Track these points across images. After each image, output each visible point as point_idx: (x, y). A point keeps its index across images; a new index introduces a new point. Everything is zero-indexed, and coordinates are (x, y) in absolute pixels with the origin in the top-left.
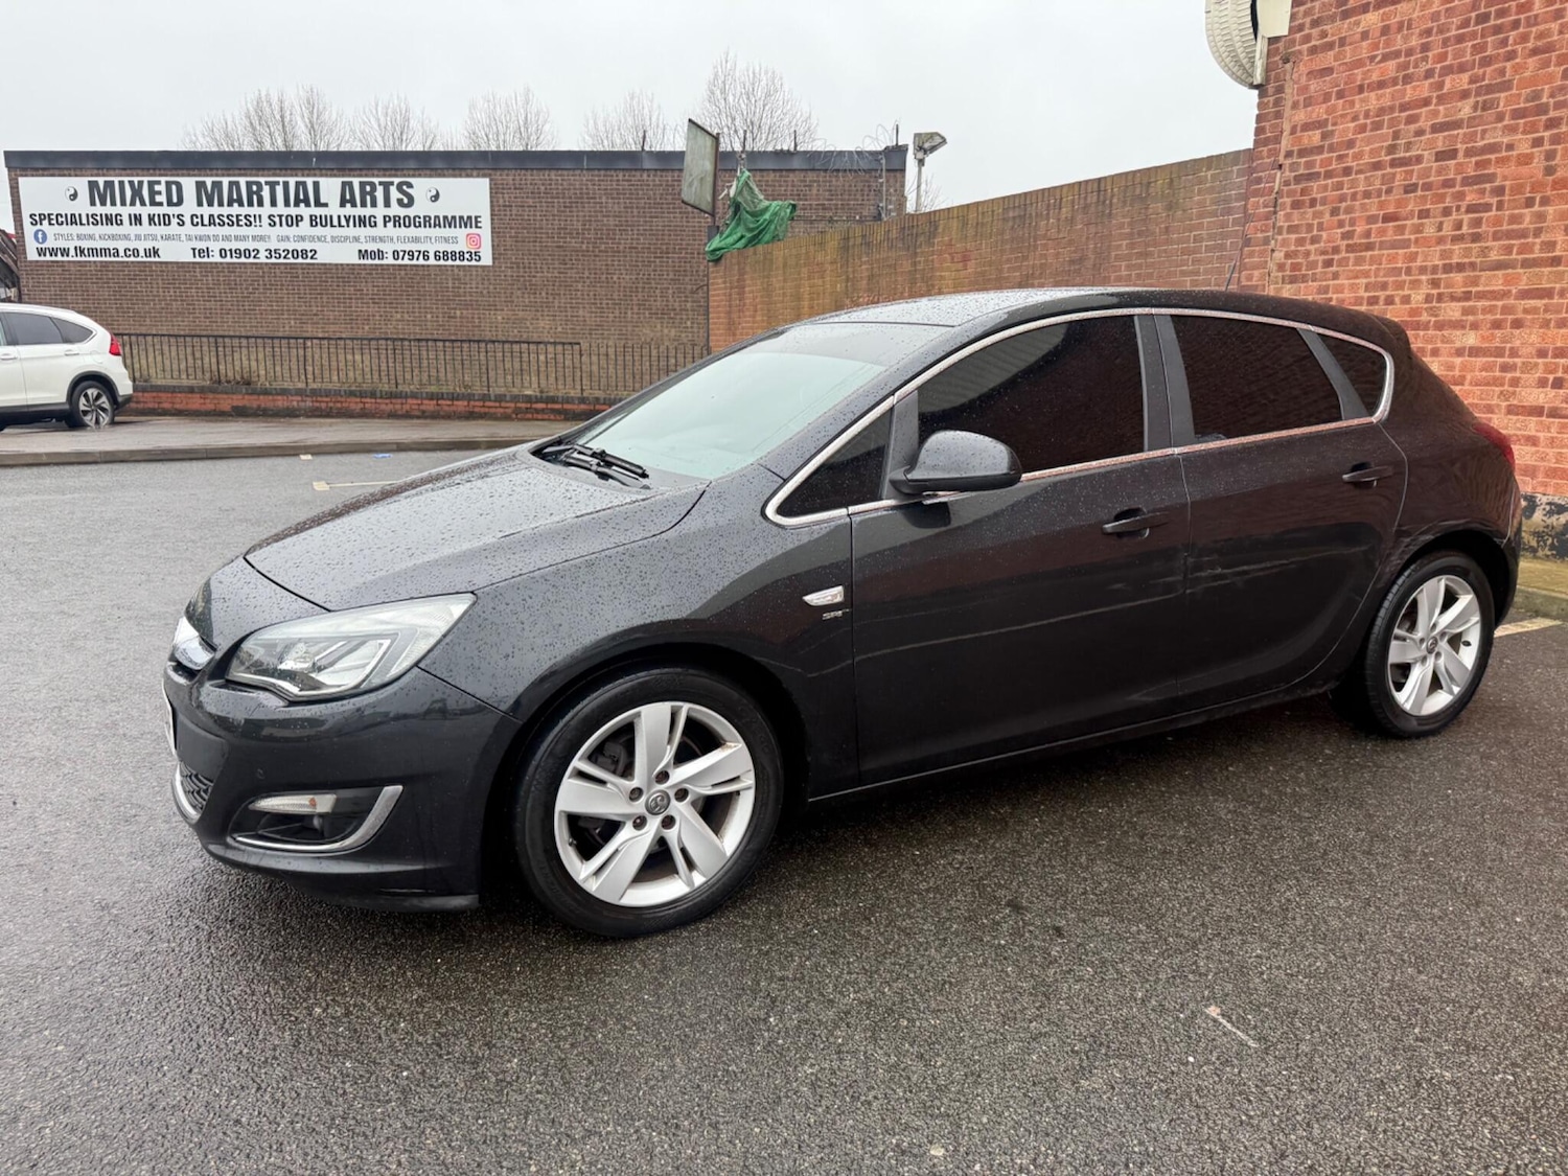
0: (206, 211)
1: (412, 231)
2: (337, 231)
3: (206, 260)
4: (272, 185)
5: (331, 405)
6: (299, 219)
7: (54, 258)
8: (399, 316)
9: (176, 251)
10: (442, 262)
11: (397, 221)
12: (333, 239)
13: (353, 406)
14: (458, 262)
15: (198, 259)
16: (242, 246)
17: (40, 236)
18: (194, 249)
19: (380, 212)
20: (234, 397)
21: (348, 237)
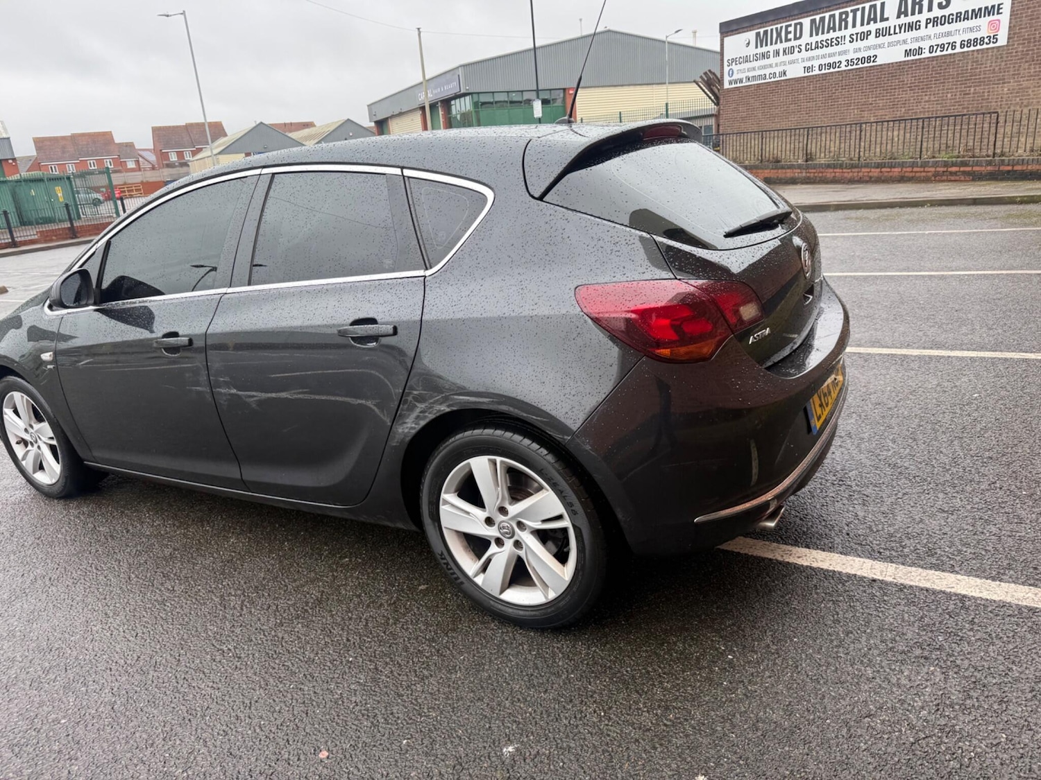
0: (815, 39)
1: (947, 27)
2: (894, 38)
3: (811, 74)
4: (854, 12)
6: (869, 33)
8: (927, 98)
9: (795, 72)
10: (966, 49)
11: (935, 21)
12: (890, 44)
14: (979, 47)
15: (807, 74)
16: (831, 60)
17: (731, 73)
18: (805, 67)
19: (922, 18)
20: (766, 171)
21: (899, 41)
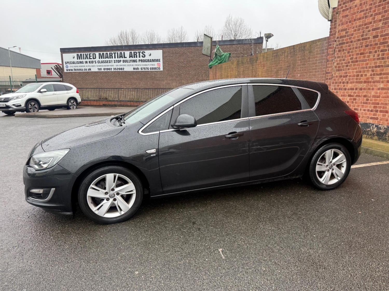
0: (101, 60)
1: (145, 63)
2: (129, 64)
3: (101, 71)
4: (115, 53)
5: (124, 104)
6: (120, 61)
7: (70, 71)
8: (142, 83)
9: (95, 69)
10: (152, 70)
11: (142, 61)
12: (128, 65)
13: (129, 104)
14: (155, 70)
15: (99, 71)
16: (108, 67)
17: (67, 67)
18: (98, 69)
19: (138, 59)
20: (103, 102)
21: (131, 65)
